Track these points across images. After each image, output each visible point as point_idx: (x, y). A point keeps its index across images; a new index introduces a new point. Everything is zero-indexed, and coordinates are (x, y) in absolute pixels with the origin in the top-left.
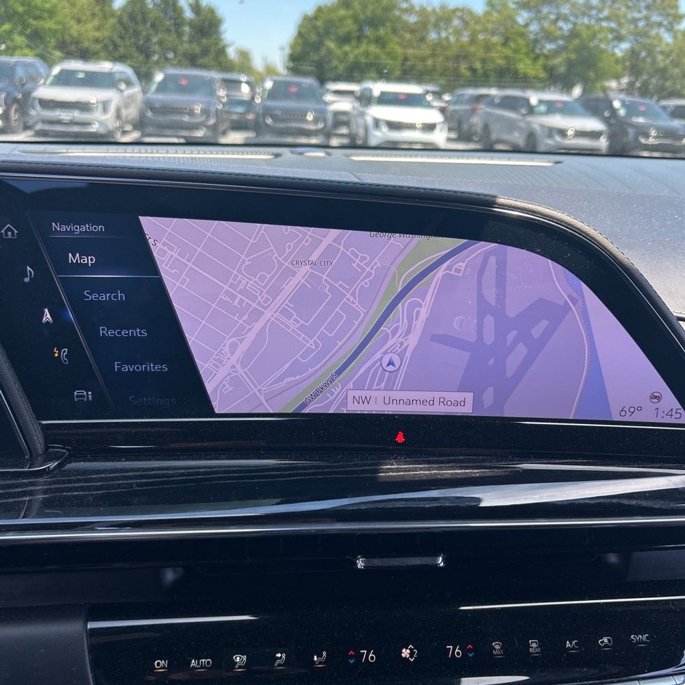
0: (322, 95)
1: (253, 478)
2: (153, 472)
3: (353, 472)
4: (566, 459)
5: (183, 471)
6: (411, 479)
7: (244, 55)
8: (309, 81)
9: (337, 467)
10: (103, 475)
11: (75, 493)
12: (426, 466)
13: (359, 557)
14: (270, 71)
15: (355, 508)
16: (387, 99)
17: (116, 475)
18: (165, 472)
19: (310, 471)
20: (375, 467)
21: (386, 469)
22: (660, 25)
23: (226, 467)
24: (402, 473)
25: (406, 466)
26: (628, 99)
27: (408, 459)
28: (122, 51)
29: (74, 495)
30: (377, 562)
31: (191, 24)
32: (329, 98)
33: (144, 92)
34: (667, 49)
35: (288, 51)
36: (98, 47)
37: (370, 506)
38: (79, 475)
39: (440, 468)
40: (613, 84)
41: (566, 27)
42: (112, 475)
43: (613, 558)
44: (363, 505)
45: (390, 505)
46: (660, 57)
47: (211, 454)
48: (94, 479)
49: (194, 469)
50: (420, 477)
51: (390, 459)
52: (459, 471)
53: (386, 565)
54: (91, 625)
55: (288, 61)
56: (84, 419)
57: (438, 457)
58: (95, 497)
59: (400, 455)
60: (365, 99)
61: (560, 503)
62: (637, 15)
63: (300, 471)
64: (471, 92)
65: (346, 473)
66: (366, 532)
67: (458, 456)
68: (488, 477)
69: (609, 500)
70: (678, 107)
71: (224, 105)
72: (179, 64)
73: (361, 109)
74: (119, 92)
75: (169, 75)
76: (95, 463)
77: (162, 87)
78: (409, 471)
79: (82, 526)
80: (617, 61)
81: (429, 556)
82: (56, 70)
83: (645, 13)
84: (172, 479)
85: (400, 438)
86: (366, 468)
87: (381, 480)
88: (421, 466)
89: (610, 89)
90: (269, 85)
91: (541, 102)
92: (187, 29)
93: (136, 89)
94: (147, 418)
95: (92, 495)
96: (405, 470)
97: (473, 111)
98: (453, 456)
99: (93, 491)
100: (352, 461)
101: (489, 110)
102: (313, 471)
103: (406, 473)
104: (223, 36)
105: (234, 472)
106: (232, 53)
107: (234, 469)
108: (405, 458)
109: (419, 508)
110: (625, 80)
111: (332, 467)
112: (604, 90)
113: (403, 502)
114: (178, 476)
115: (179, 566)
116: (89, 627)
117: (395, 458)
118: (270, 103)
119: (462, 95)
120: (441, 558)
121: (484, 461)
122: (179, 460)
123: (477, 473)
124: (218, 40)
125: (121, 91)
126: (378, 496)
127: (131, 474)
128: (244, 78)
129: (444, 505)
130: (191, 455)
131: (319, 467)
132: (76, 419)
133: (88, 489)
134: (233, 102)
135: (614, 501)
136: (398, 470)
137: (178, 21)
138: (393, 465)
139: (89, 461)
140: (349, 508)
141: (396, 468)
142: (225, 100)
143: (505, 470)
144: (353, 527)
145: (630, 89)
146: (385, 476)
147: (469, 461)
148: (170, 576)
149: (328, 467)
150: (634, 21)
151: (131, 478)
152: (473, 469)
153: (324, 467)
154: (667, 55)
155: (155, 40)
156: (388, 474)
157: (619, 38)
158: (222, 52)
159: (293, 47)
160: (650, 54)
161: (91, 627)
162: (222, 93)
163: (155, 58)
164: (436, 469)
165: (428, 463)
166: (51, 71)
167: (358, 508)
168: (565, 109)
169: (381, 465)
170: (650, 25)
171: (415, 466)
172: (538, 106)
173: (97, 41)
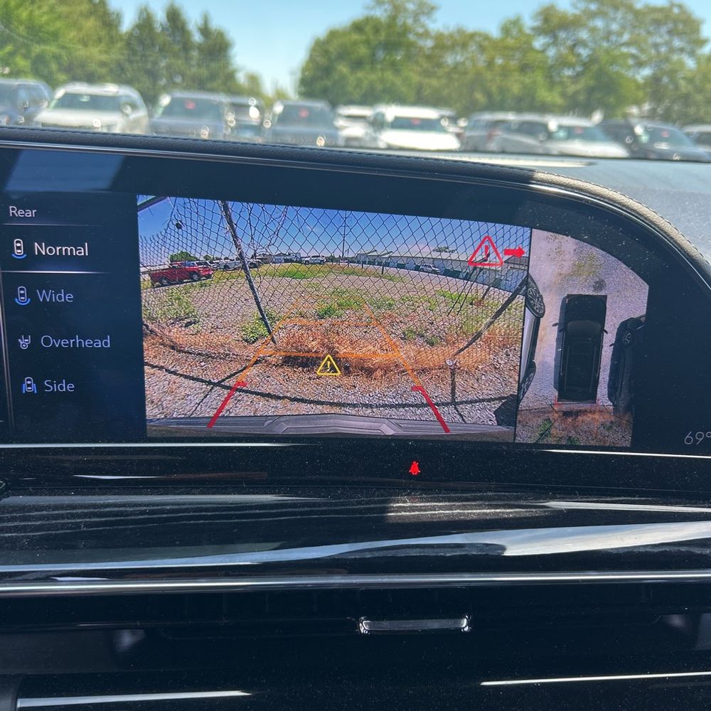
0: (333, 120)
1: (230, 517)
2: (107, 509)
3: (355, 511)
4: (620, 496)
5: (144, 508)
6: (428, 520)
7: (254, 79)
8: (320, 105)
9: (336, 505)
10: (45, 512)
11: (7, 535)
12: (447, 504)
13: (363, 618)
14: (280, 96)
15: (357, 557)
16: (401, 124)
17: (61, 512)
18: (121, 509)
19: (302, 509)
20: (384, 505)
21: (397, 507)
22: (682, 50)
23: (200, 504)
24: (417, 513)
25: (422, 504)
26: (650, 125)
27: (424, 495)
28: (129, 76)
29: (5, 537)
30: (386, 625)
31: (200, 47)
32: (340, 122)
33: (150, 115)
34: (689, 75)
35: (299, 76)
36: (104, 71)
37: (377, 554)
38: (15, 511)
39: (465, 507)
40: (634, 110)
41: (584, 52)
42: (57, 512)
43: (677, 621)
44: (367, 553)
45: (402, 554)
46: (682, 83)
47: (182, 488)
48: (33, 517)
49: (158, 506)
50: (440, 517)
51: (402, 496)
52: (488, 511)
53: (396, 629)
54: (22, 703)
55: (300, 86)
56: (26, 443)
57: (461, 493)
58: (31, 539)
59: (414, 490)
60: (378, 124)
61: (615, 552)
62: (659, 40)
63: (290, 510)
64: (488, 117)
65: (348, 511)
66: (373, 587)
67: (486, 491)
68: (525, 518)
69: (676, 548)
70: (702, 134)
71: (232, 129)
72: (187, 88)
73: (374, 135)
74: (125, 117)
75: (177, 98)
76: (37, 497)
77: (169, 111)
78: (425, 510)
79: (10, 577)
80: (638, 87)
81: (450, 617)
82: (60, 93)
83: (667, 37)
84: (130, 518)
85: (415, 470)
86: (372, 506)
87: (391, 521)
88: (441, 504)
89: (632, 115)
90: (279, 109)
91: (560, 127)
92: (195, 54)
93: (142, 113)
94: (103, 442)
95: (28, 537)
96: (420, 509)
97: (490, 137)
98: (480, 491)
99: (29, 532)
100: (355, 498)
101: (506, 136)
102: (306, 509)
103: (422, 513)
104: (233, 61)
105: (207, 510)
106: (241, 78)
107: (208, 506)
108: (421, 494)
109: (438, 556)
110: (647, 107)
111: (331, 504)
112: (626, 116)
113: (418, 550)
114: (138, 515)
115: (138, 628)
116: (19, 705)
117: (408, 495)
118: (279, 128)
119: (478, 121)
120: (465, 620)
121: (518, 498)
122: (141, 494)
123: (510, 513)
124: (227, 64)
125: (127, 115)
126: (386, 541)
127: (79, 511)
128: (253, 102)
129: (470, 553)
130: (156, 488)
131: (314, 504)
132: (17, 443)
133: (24, 529)
134: (241, 127)
135: (683, 549)
136: (412, 509)
137: (187, 46)
138: (405, 502)
139: (31, 494)
140: (349, 557)
141: (409, 507)
142: (233, 125)
143: (546, 509)
144: (354, 581)
145: (652, 116)
146: (395, 517)
147: (500, 499)
148: (127, 639)
149: (325, 504)
150: (656, 46)
151: (79, 516)
152: (505, 508)
153: (319, 505)
154: (690, 80)
155: (163, 64)
156: (399, 514)
157: (640, 64)
158: (231, 76)
159: (304, 70)
160: (673, 80)
161: (23, 706)
162: (231, 118)
163: (163, 82)
164: (459, 507)
165: (450, 500)
166: (55, 94)
167: (361, 557)
168: (586, 135)
169: (391, 502)
170: (672, 50)
171: (433, 504)
172: (558, 131)
173: (103, 64)
